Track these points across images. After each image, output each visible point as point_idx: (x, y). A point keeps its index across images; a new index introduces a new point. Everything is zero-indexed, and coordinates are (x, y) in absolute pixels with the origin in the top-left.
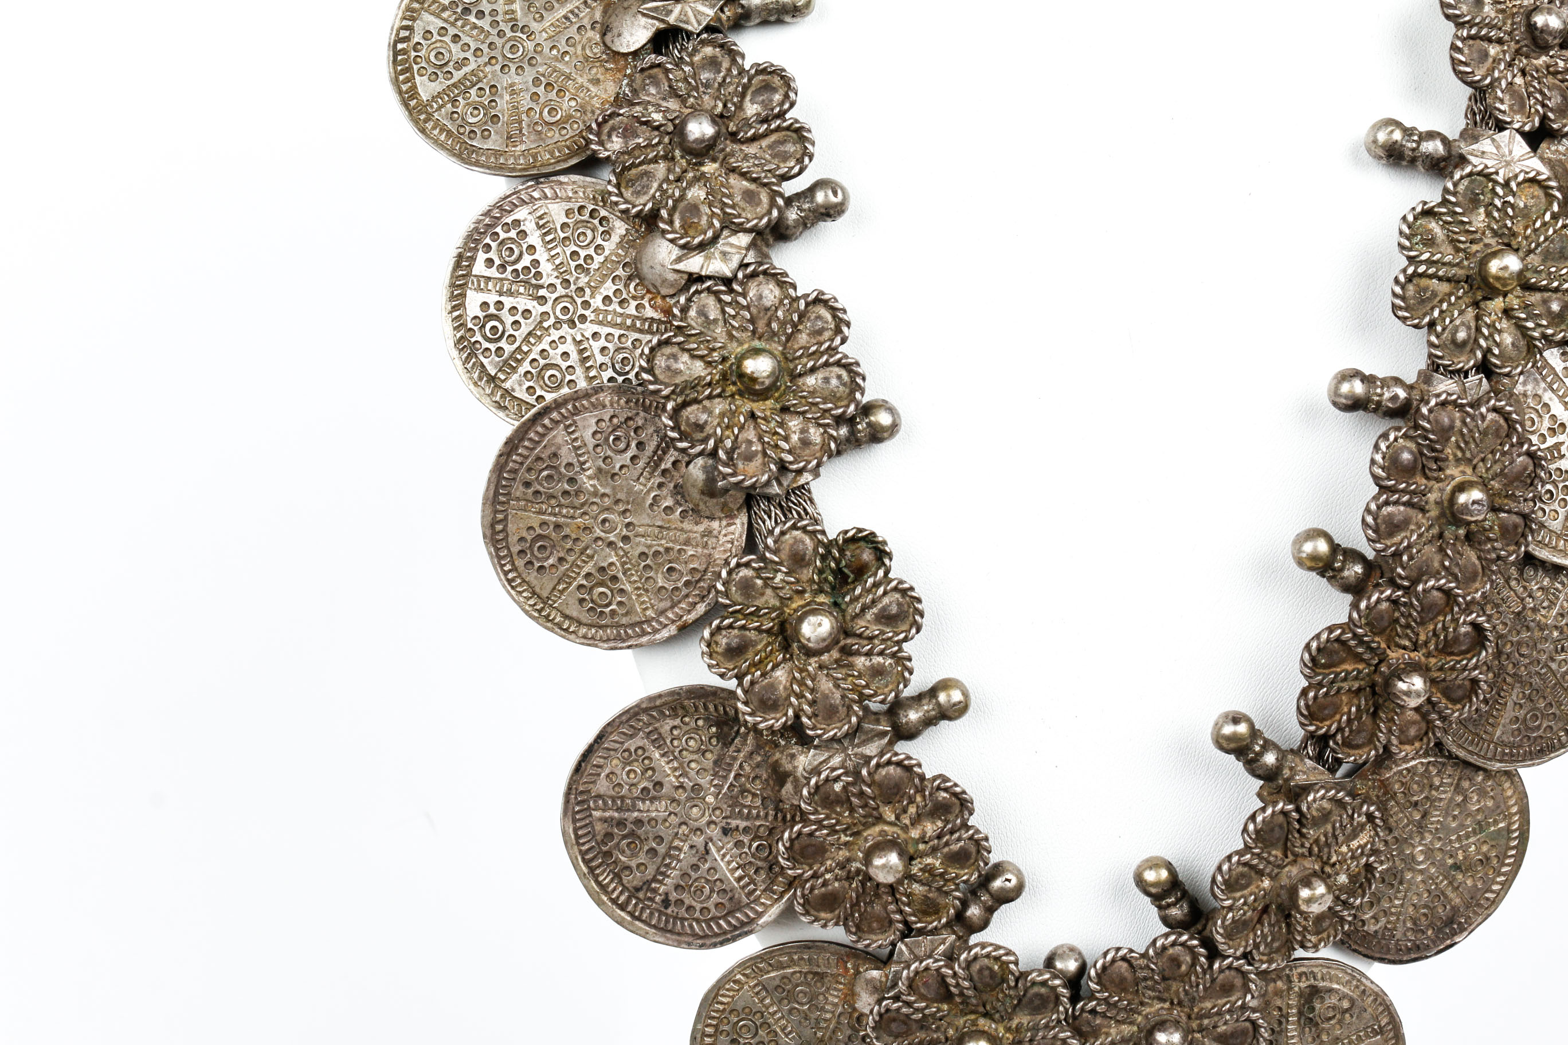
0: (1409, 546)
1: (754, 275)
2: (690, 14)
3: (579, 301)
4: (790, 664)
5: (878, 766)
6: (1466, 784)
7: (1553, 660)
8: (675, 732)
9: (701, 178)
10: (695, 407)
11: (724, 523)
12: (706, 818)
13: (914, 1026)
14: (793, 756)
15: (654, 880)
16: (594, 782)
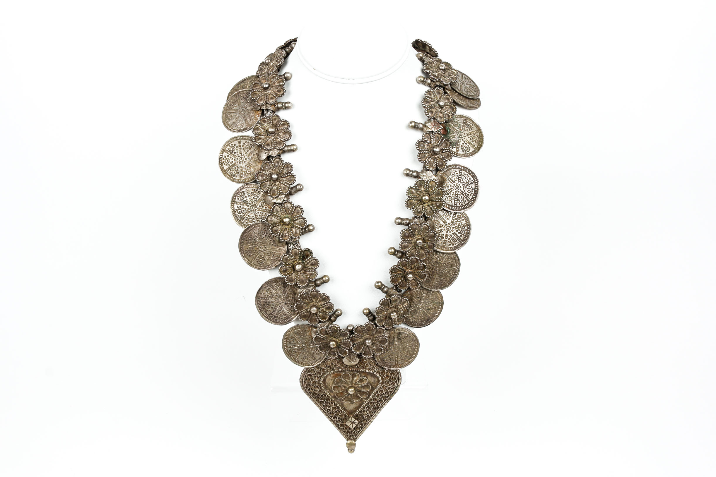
0: (408, 251)
1: (286, 202)
2: (273, 153)
3: (255, 206)
4: (295, 273)
5: (312, 292)
6: (429, 293)
7: (444, 270)
8: (276, 286)
9: (275, 185)
10: (275, 227)
11: (283, 247)
12: (281, 302)
13: (322, 340)
14: (297, 290)
15: (273, 313)
16: (261, 295)
